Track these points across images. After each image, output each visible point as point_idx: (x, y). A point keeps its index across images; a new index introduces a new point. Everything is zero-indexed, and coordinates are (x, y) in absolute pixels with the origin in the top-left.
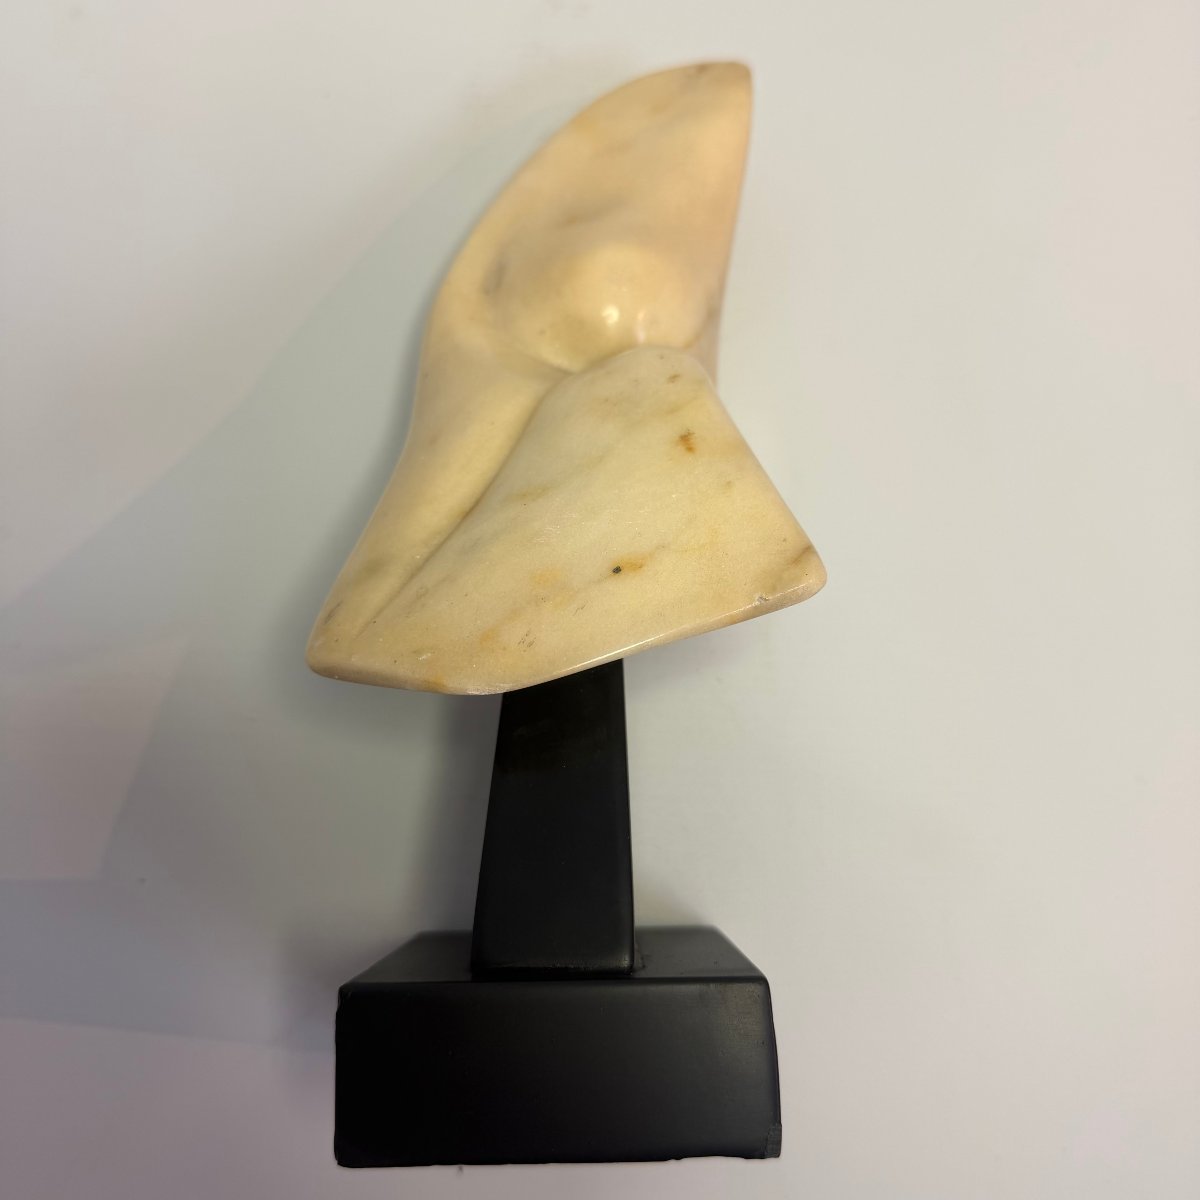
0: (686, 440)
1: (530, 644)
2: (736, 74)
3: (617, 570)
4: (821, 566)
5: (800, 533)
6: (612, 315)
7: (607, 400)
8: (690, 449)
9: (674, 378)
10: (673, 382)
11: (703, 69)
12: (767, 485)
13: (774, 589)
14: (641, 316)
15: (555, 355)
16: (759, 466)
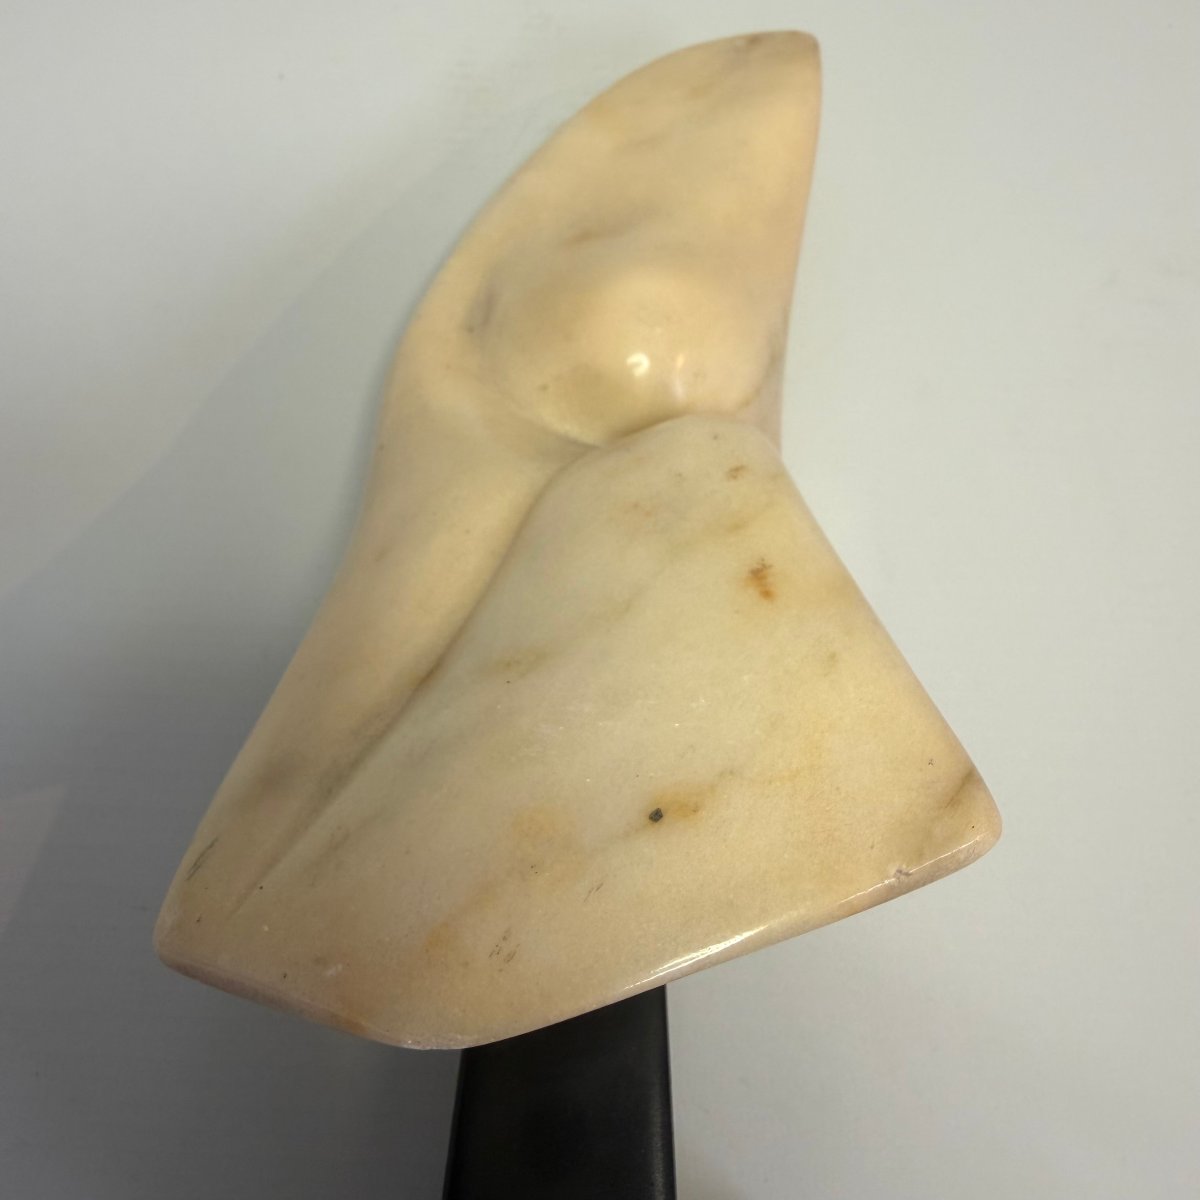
0: (759, 577)
1: (511, 957)
2: (800, 48)
3: (656, 816)
4: (992, 808)
5: (954, 746)
6: (640, 363)
7: (636, 506)
8: (767, 594)
9: (735, 472)
10: (735, 477)
11: (755, 40)
12: (892, 657)
13: (920, 856)
14: (680, 361)
15: (560, 420)
16: (876, 622)
